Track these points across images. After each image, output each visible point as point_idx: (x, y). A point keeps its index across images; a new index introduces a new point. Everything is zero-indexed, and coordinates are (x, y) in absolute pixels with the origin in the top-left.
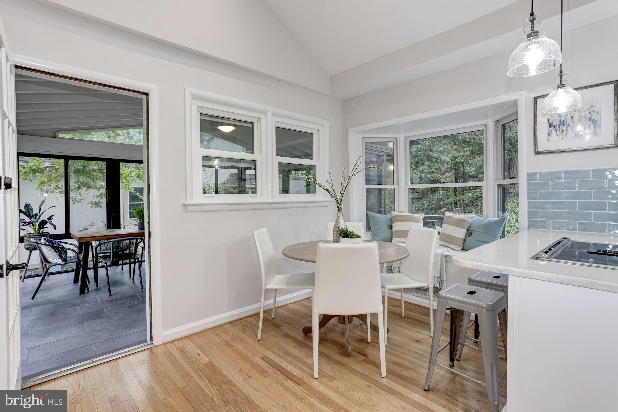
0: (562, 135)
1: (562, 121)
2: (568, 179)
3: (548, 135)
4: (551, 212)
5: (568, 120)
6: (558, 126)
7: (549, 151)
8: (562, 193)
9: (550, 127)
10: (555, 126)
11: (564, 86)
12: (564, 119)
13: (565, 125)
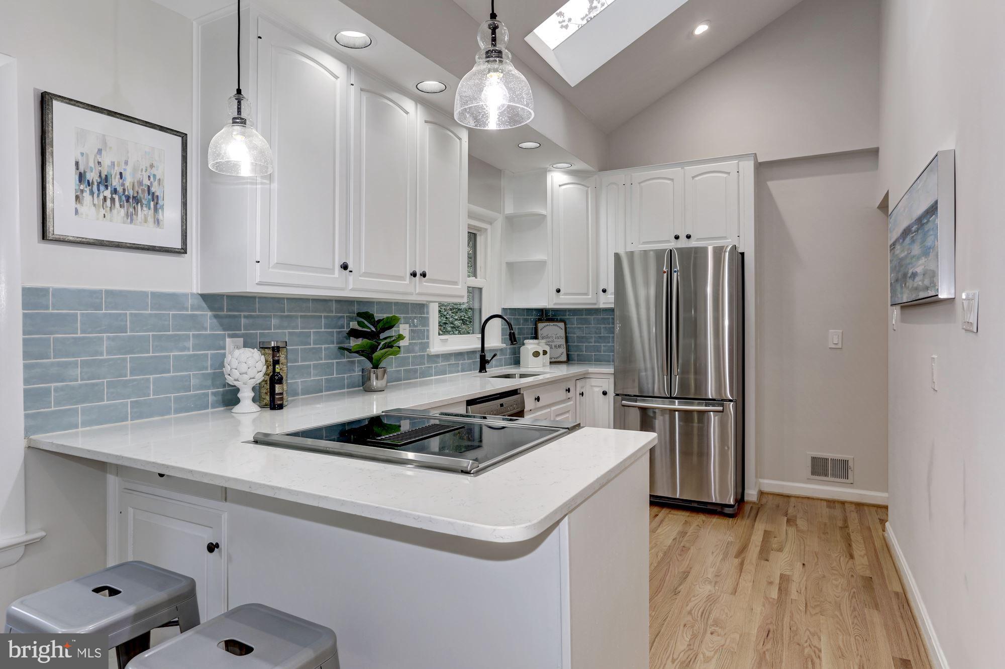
0: (104, 209)
1: (103, 176)
2: (112, 308)
3: (76, 200)
4: (81, 386)
5: (115, 178)
6: (96, 184)
7: (80, 239)
8: (101, 339)
9: (80, 181)
10: (91, 182)
11: (243, 122)
12: (108, 172)
13: (109, 188)
